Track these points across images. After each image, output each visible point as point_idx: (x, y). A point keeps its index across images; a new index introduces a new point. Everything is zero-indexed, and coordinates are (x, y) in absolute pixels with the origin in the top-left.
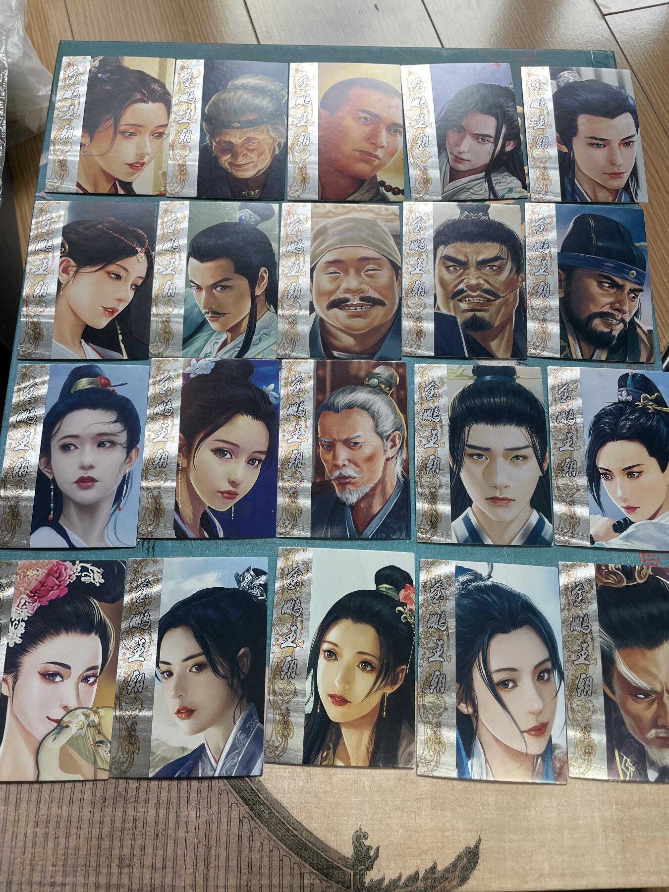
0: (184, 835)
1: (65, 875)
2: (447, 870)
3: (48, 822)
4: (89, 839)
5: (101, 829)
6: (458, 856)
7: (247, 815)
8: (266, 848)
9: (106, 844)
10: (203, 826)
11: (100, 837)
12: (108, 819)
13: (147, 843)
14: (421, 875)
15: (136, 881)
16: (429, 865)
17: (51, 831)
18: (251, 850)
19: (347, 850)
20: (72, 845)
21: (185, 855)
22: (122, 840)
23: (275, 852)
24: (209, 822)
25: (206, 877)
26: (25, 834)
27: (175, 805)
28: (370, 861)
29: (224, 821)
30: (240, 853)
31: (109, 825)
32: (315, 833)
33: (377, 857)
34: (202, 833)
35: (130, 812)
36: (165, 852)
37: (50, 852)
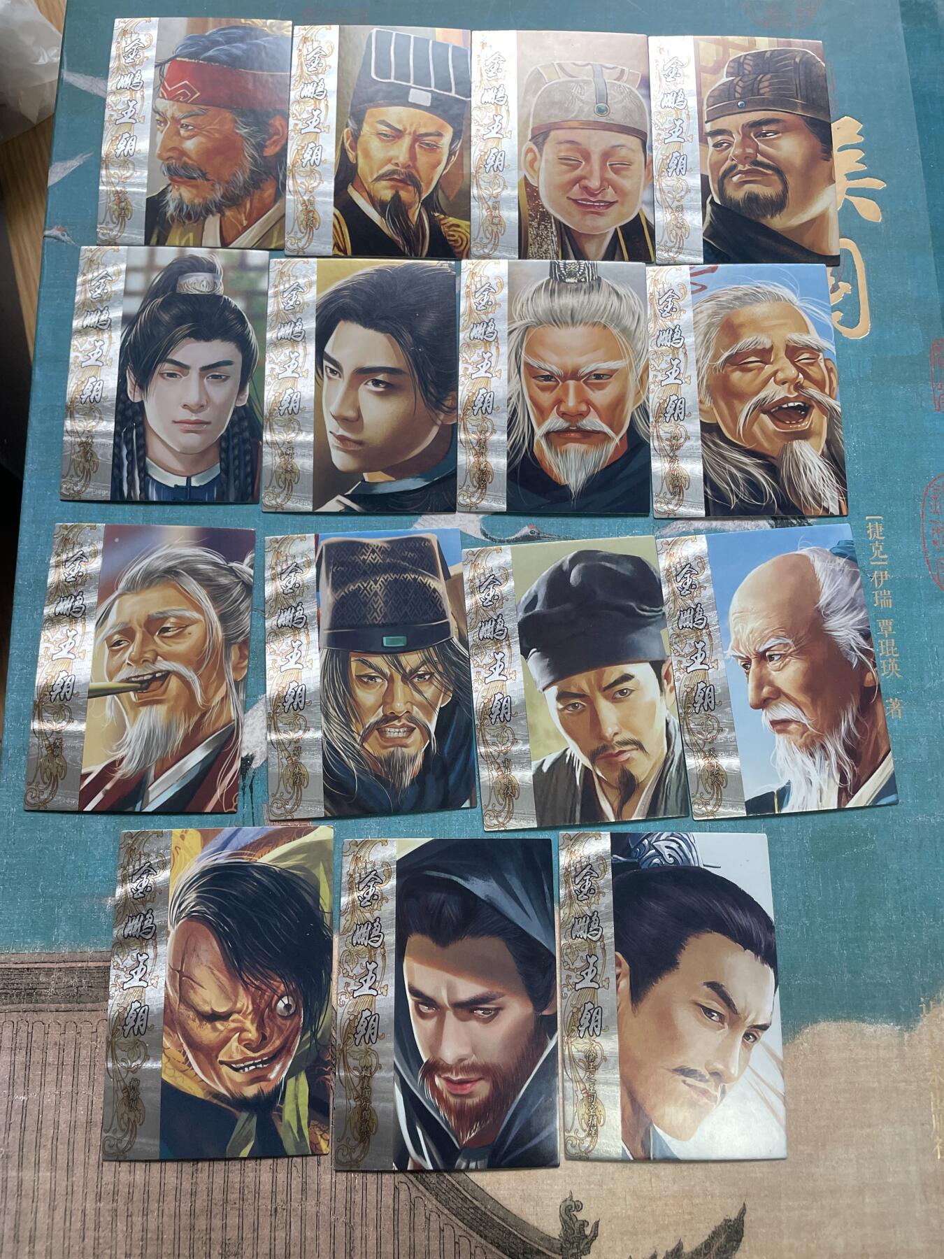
0: (314, 1209)
2: (697, 1252)
3: (115, 1193)
4: (177, 1216)
5: (193, 1203)
6: (713, 1233)
7: (404, 1179)
8: (435, 1226)
9: (202, 1223)
10: (341, 1197)
11: (192, 1213)
12: (202, 1188)
13: (261, 1220)
16: (671, 1246)
17: (121, 1205)
18: (412, 1229)
19: (553, 1228)
20: (152, 1225)
21: (317, 1238)
22: (224, 1216)
23: (448, 1232)
24: (350, 1190)
26: (84, 1211)
27: (300, 1167)
28: (586, 1241)
29: (373, 1188)
30: (396, 1234)
31: (205, 1197)
32: (503, 1203)
33: (595, 1236)
34: (340, 1205)
36: (289, 1233)
37: (120, 1236)
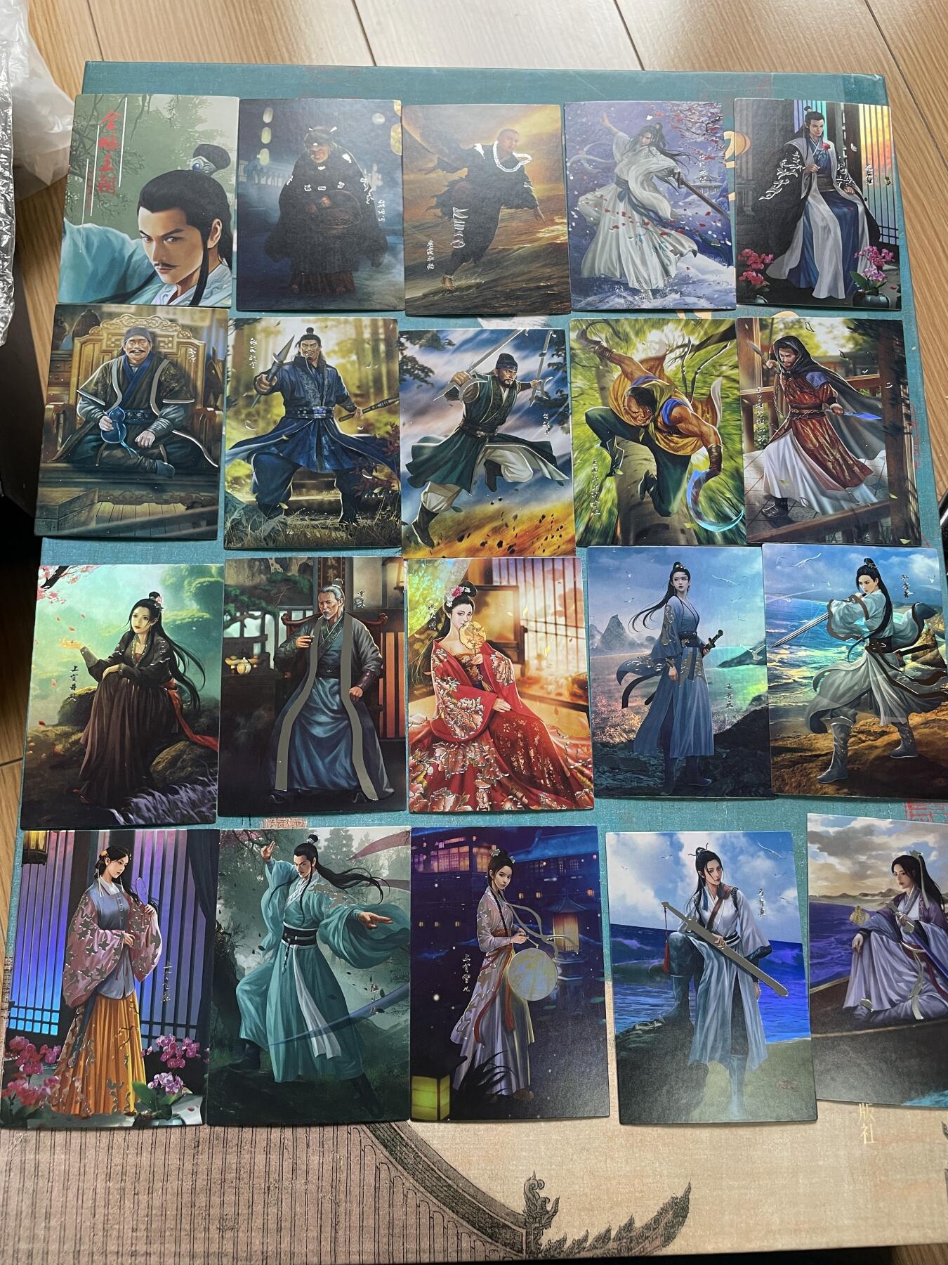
0: (304, 1187)
1: (149, 1242)
2: (647, 1227)
3: (124, 1173)
4: (179, 1194)
5: (194, 1182)
6: (662, 1209)
7: (385, 1160)
8: (412, 1202)
9: (202, 1200)
10: (328, 1175)
11: (193, 1191)
12: (202, 1168)
13: (255, 1197)
14: (613, 1234)
15: (242, 1248)
16: (625, 1221)
17: (129, 1185)
18: (391, 1205)
19: (518, 1204)
20: (157, 1203)
21: (306, 1213)
22: (222, 1195)
23: (423, 1208)
24: (336, 1170)
25: (335, 1240)
26: (95, 1190)
27: (291, 1150)
28: (547, 1216)
29: (356, 1168)
30: (377, 1210)
31: (205, 1176)
32: (473, 1182)
33: (556, 1212)
34: (326, 1184)
35: (232, 1159)
36: (280, 1209)
37: (128, 1213)
